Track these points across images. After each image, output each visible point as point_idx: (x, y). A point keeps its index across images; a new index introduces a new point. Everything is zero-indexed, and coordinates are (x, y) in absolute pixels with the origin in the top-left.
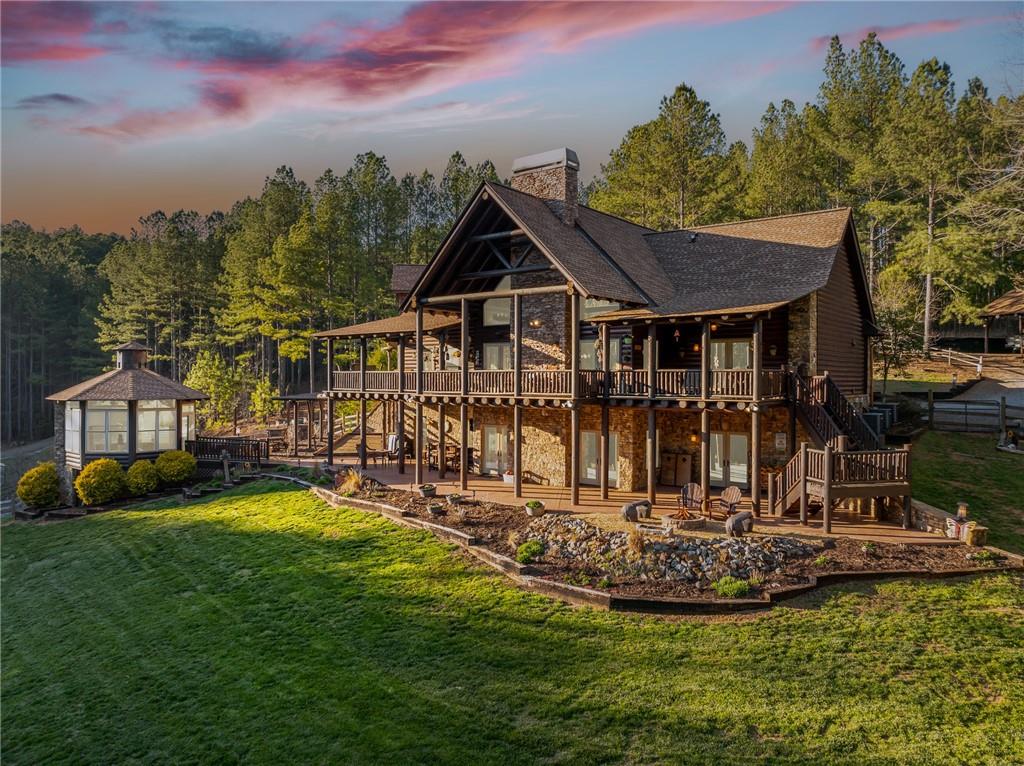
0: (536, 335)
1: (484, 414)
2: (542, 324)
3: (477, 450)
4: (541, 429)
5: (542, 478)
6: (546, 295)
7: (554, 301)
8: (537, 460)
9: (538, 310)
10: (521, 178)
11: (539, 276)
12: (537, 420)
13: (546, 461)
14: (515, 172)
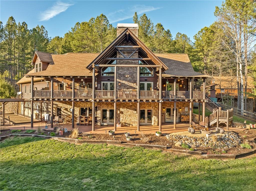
0: (127, 80)
1: (102, 105)
2: (129, 76)
3: (99, 117)
4: (129, 109)
5: (130, 124)
6: (131, 67)
7: (134, 70)
8: (128, 119)
9: (128, 72)
10: (121, 30)
11: (129, 61)
12: (128, 106)
13: (131, 119)
14: (119, 27)
